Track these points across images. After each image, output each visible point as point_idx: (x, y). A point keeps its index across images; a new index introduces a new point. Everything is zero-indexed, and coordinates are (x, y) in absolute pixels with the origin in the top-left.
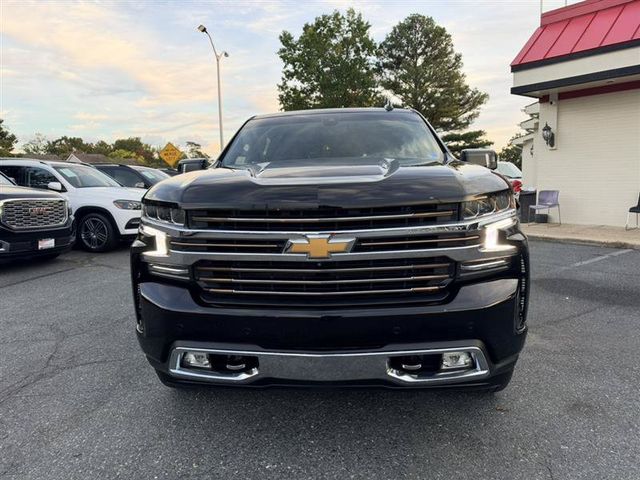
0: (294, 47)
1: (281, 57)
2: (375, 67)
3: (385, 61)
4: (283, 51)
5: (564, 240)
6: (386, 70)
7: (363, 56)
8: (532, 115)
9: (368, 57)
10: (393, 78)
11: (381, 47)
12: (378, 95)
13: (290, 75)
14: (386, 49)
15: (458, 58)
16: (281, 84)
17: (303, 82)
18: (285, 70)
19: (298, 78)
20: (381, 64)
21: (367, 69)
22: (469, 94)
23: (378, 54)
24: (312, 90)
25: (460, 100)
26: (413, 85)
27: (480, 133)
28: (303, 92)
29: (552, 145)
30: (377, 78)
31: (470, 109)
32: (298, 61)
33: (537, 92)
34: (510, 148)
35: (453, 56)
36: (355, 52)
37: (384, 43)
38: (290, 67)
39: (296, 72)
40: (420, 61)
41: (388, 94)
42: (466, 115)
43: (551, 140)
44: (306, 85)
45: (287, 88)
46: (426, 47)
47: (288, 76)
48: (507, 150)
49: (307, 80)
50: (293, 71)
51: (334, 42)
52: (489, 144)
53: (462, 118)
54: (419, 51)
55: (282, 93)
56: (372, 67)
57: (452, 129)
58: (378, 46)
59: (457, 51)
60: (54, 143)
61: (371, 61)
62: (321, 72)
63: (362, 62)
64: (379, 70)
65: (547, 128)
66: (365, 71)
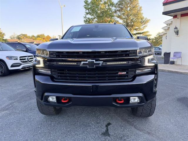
0: (88, 4)
1: (85, 8)
2: (114, 11)
3: (118, 9)
4: (85, 6)
5: (184, 73)
6: (118, 12)
7: (110, 7)
8: (167, 24)
9: (112, 8)
10: (120, 14)
11: (116, 4)
12: (115, 20)
13: (87, 14)
14: (118, 5)
15: (141, 8)
16: (85, 16)
17: (91, 16)
18: (86, 12)
19: (90, 14)
20: (116, 10)
21: (112, 11)
22: (144, 19)
23: (115, 7)
24: (94, 18)
25: (141, 21)
26: (126, 17)
27: (147, 32)
28: (91, 19)
29: (178, 34)
30: (115, 14)
31: (144, 24)
32: (90, 9)
33: (172, 14)
34: (156, 37)
35: (139, 7)
36: (108, 6)
37: (117, 3)
38: (87, 11)
39: (89, 13)
40: (129, 9)
41: (118, 19)
42: (143, 26)
43: (177, 33)
44: (92, 17)
45: (86, 17)
46: (130, 4)
47: (86, 14)
48: (156, 38)
49: (93, 15)
50: (88, 12)
51: (101, 3)
52: (150, 35)
53: (141, 27)
54: (128, 6)
55: (85, 19)
56: (113, 11)
57: (139, 30)
58: (115, 4)
59: (140, 6)
60: (19, 36)
61: (113, 9)
62: (97, 13)
63: (110, 9)
64: (115, 12)
65: (176, 28)
66: (111, 12)
